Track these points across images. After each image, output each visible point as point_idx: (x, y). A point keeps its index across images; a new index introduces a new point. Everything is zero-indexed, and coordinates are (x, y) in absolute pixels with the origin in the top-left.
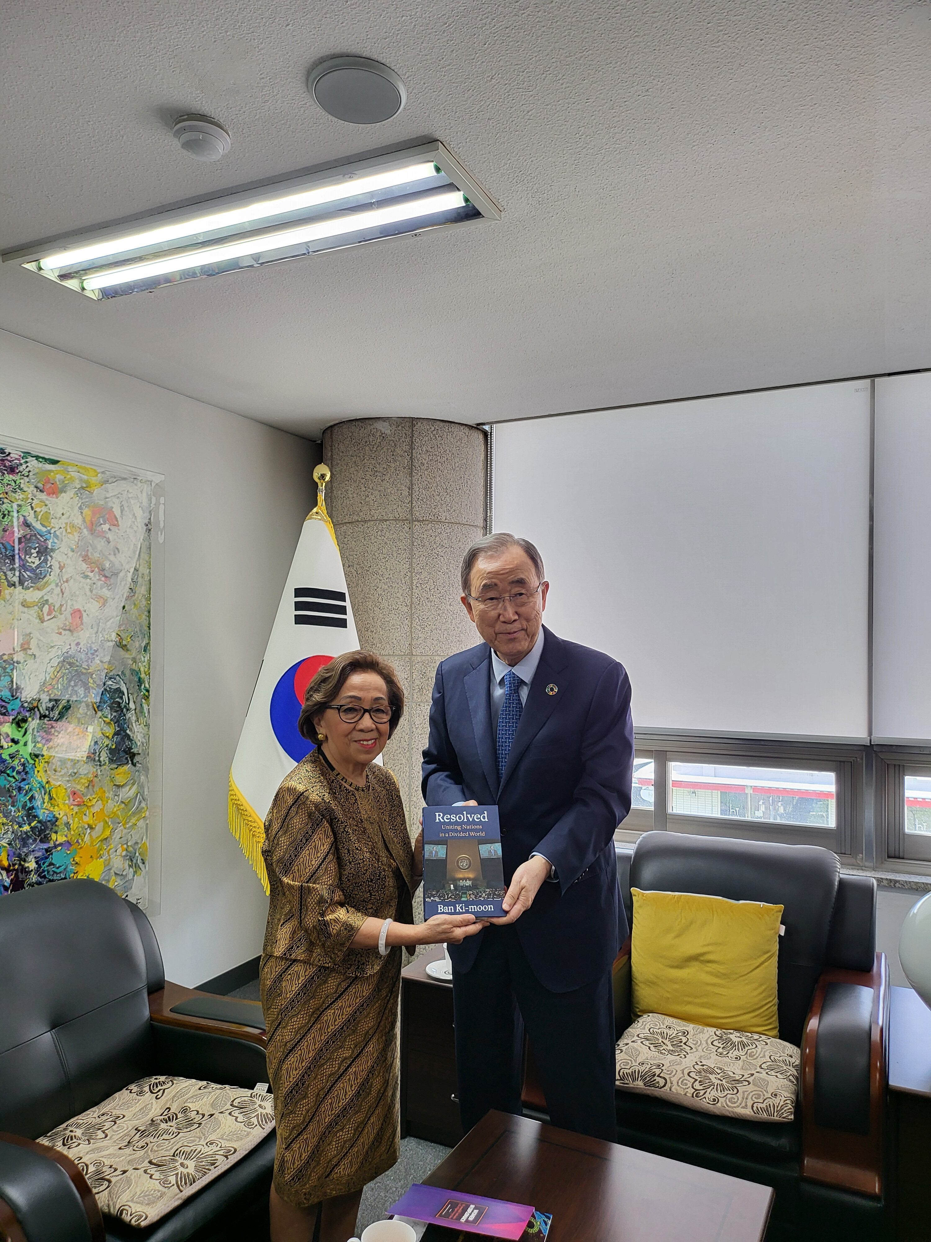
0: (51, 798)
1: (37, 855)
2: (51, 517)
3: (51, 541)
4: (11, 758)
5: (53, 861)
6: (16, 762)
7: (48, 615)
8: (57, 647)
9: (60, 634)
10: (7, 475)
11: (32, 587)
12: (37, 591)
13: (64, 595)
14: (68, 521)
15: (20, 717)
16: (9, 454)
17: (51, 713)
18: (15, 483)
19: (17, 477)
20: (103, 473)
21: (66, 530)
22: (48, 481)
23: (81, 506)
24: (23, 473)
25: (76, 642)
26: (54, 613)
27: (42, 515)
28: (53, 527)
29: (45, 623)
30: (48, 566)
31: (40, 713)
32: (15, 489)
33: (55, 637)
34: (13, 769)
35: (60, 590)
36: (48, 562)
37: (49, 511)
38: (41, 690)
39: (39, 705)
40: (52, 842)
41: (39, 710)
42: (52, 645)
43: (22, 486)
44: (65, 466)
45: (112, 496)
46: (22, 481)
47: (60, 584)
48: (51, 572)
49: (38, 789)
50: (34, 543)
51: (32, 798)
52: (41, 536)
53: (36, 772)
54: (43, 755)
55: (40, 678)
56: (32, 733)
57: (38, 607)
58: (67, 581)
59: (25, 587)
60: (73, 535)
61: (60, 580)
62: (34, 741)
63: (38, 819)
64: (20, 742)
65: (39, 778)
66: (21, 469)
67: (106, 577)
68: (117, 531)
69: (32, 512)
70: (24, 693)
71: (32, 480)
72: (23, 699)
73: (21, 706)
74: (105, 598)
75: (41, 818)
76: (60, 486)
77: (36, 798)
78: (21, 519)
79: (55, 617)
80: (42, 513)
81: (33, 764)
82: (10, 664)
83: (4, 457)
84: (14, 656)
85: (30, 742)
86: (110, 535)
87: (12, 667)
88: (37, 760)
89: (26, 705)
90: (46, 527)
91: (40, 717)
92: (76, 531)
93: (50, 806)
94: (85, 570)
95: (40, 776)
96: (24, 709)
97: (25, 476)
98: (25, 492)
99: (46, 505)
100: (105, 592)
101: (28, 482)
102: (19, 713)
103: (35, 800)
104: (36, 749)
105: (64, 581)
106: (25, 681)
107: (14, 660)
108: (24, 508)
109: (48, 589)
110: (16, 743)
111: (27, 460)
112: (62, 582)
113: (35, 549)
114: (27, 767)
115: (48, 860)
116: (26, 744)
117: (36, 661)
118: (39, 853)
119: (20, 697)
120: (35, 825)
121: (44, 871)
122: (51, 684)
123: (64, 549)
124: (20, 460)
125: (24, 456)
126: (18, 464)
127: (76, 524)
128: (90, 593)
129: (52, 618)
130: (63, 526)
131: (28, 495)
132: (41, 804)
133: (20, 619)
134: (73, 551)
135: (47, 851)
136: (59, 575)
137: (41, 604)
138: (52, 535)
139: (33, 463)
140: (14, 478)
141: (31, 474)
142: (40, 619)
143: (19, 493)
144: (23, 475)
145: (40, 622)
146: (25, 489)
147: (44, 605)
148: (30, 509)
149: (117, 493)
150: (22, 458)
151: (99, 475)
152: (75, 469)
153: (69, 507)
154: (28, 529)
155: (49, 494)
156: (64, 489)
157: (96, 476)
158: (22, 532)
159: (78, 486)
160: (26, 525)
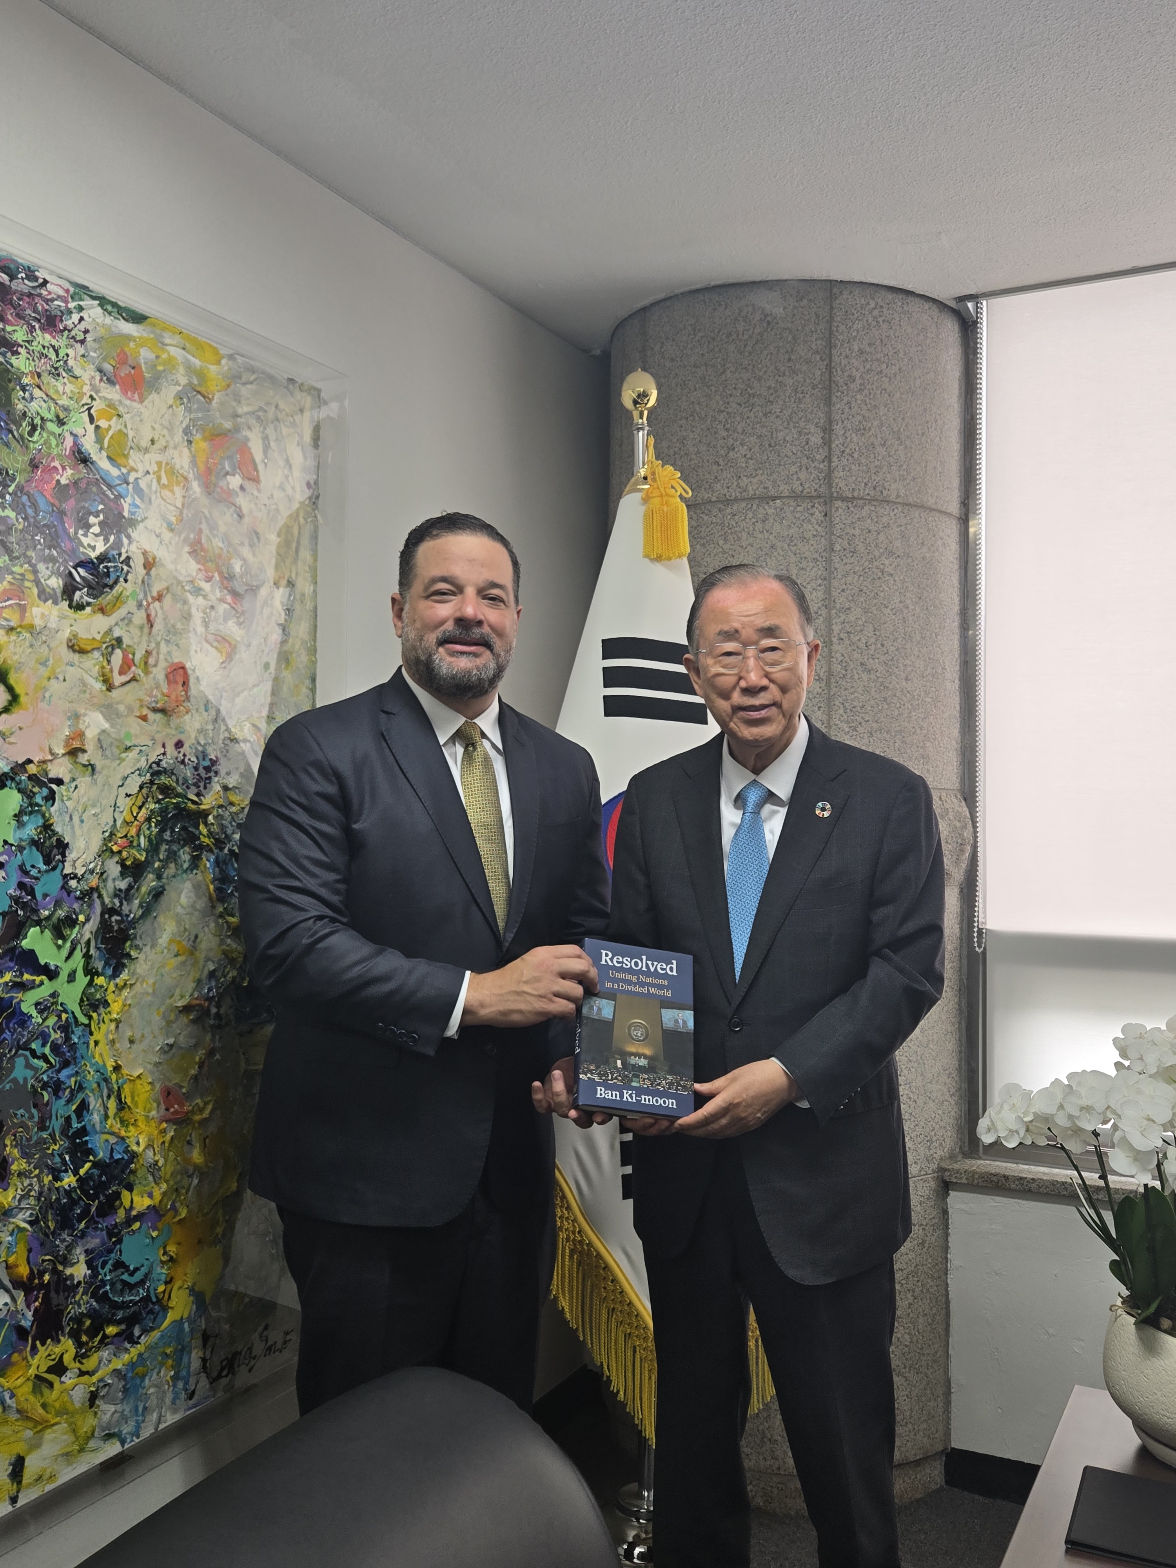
0: (122, 1106)
1: (90, 1246)
2: (130, 443)
3: (129, 500)
4: (40, 1012)
5: (123, 1258)
6: (51, 1021)
7: (121, 673)
8: (138, 749)
9: (144, 718)
10: (38, 331)
11: (89, 604)
12: (99, 616)
13: (155, 630)
14: (164, 459)
15: (60, 913)
16: (45, 282)
17: (125, 903)
18: (57, 355)
19: (61, 341)
20: (230, 357)
21: (159, 480)
22: (123, 359)
23: (188, 427)
24: (73, 333)
25: (175, 740)
26: (133, 668)
27: (111, 437)
28: (133, 469)
29: (115, 693)
30: (122, 559)
31: (103, 903)
32: (56, 369)
33: (134, 726)
34: (45, 1038)
35: (145, 616)
36: (123, 550)
37: (125, 431)
38: (106, 851)
39: (101, 885)
40: (121, 1213)
41: (100, 896)
42: (129, 744)
43: (71, 362)
44: (159, 330)
46: (71, 351)
47: (145, 603)
48: (128, 572)
49: (95, 1085)
50: (95, 500)
51: (83, 1107)
52: (110, 487)
53: (92, 1044)
54: (106, 1004)
55: (103, 821)
56: (84, 950)
57: (103, 655)
58: (159, 598)
59: (74, 603)
60: (172, 491)
61: (146, 595)
62: (90, 972)
63: (95, 1157)
64: (61, 972)
65: (97, 1058)
66: (69, 323)
67: (235, 594)
68: (256, 493)
69: (91, 428)
70: (71, 856)
71: (92, 354)
72: (68, 870)
73: (63, 887)
74: (233, 642)
75: (101, 1155)
76: (147, 375)
77: (91, 1107)
78: (69, 442)
79: (134, 679)
80: (111, 433)
81: (85, 1025)
82: (42, 784)
83: (33, 288)
84: (50, 766)
85: (80, 973)
86: (242, 501)
87: (45, 792)
88: (95, 1015)
89: (73, 883)
90: (118, 466)
91: (102, 914)
92: (178, 484)
93: (119, 1126)
94: (194, 574)
95: (101, 1055)
96: (69, 893)
97: (77, 342)
98: (76, 378)
99: (119, 415)
100: (232, 629)
101: (83, 356)
102: (58, 904)
103: (88, 1110)
104: (93, 990)
105: (153, 598)
106: (73, 827)
107: (50, 776)
108: (74, 416)
109: (122, 612)
110: (52, 974)
111: (81, 303)
112: (150, 600)
113: (97, 516)
114: (73, 1032)
115: (113, 1255)
116: (72, 978)
117: (96, 781)
118: (94, 1242)
119: (60, 865)
120: (87, 1173)
121: (103, 1283)
122: (126, 836)
123: (154, 522)
124: (67, 302)
125: (75, 293)
126: (62, 309)
127: (178, 467)
128: (203, 630)
129: (129, 682)
130: (154, 468)
131: (82, 387)
132: (101, 1122)
133: (65, 680)
134: (172, 530)
135: (110, 1234)
136: (143, 582)
137: (107, 647)
138: (131, 487)
139: (94, 313)
140: (54, 342)
141: (89, 338)
142: (105, 681)
143: (65, 380)
144: (73, 338)
145: (104, 688)
146: (78, 372)
147: (113, 649)
148: (87, 419)
149: (257, 408)
150: (72, 298)
151: (224, 361)
153: (164, 427)
154: (82, 466)
155: (124, 390)
156: (155, 384)
157: (219, 362)
158: (70, 472)
160: (80, 456)
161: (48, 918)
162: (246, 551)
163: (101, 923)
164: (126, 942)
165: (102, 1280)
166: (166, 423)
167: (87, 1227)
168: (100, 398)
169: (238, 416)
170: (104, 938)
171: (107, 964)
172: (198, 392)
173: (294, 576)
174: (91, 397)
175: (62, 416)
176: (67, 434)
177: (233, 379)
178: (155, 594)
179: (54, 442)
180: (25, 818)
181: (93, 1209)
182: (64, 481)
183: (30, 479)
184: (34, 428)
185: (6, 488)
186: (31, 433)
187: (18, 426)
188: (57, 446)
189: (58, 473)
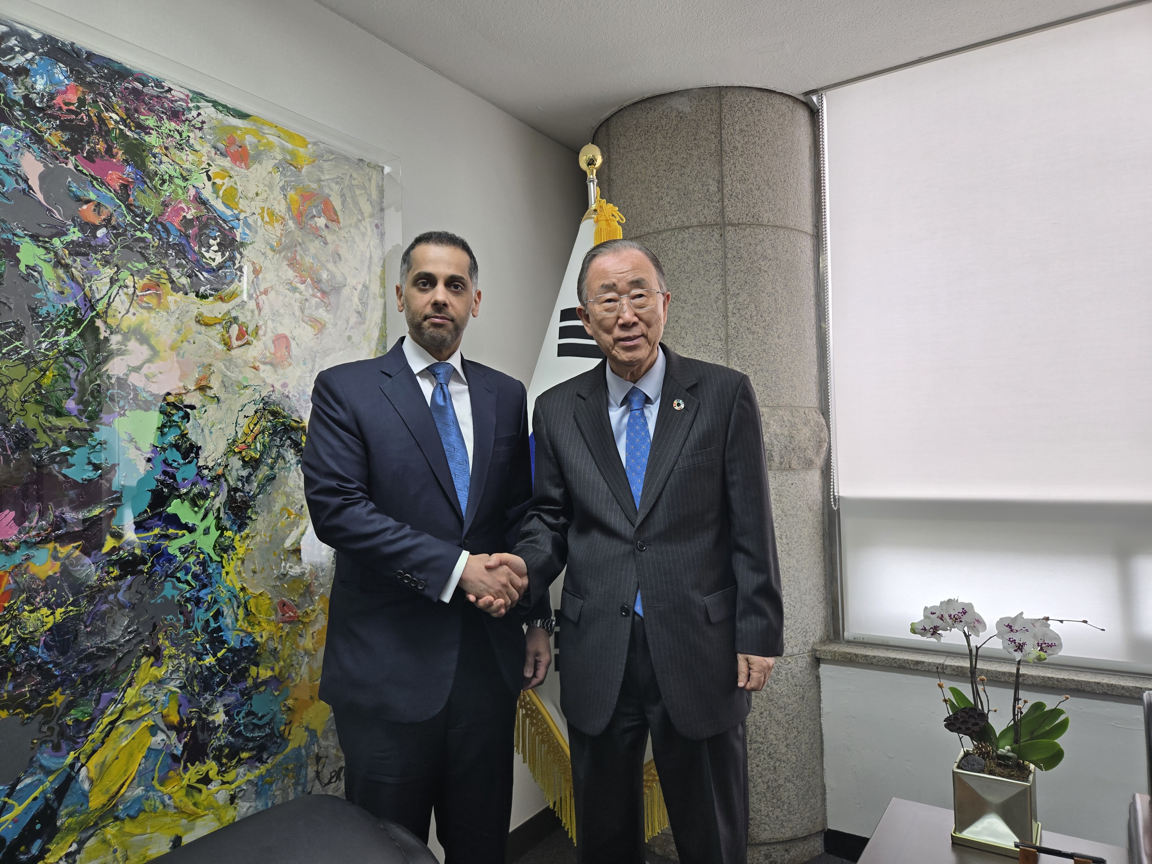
0: (248, 614)
1: (227, 702)
2: (239, 195)
3: (240, 231)
4: (183, 553)
5: (253, 710)
6: (192, 559)
7: (237, 339)
8: (253, 388)
9: (256, 368)
10: (165, 119)
11: (211, 295)
12: (220, 303)
13: (263, 313)
14: (266, 205)
15: (195, 490)
16: (170, 90)
17: (246, 485)
18: (181, 136)
19: (184, 128)
20: (315, 144)
21: (263, 220)
22: (232, 142)
23: (284, 186)
24: (193, 123)
25: (281, 382)
26: (246, 337)
27: (226, 191)
28: (242, 212)
29: (233, 352)
30: (236, 267)
31: (229, 485)
32: (180, 145)
33: (248, 372)
34: (187, 570)
35: (255, 304)
36: (237, 262)
37: (235, 186)
38: (230, 451)
39: (227, 473)
40: (250, 681)
41: (226, 480)
42: (246, 384)
43: (191, 141)
44: (259, 125)
45: (328, 180)
46: (191, 135)
47: (254, 295)
49: (227, 600)
50: (213, 230)
51: (218, 614)
52: (225, 221)
53: (224, 574)
54: (234, 548)
55: (228, 433)
56: (216, 515)
57: (223, 327)
58: (266, 292)
59: (200, 294)
60: (273, 226)
61: (255, 291)
62: (220, 527)
63: (228, 645)
64: (198, 529)
65: (228, 583)
66: (190, 116)
67: (324, 293)
68: (337, 230)
69: (209, 184)
70: (203, 455)
71: (208, 137)
72: (201, 463)
73: (197, 474)
74: (323, 322)
75: (232, 644)
76: (252, 152)
77: (225, 614)
78: (192, 192)
79: (248, 343)
80: (224, 188)
81: (218, 562)
82: (178, 409)
83: (161, 92)
84: (184, 397)
85: (213, 529)
86: (327, 234)
87: (181, 413)
88: (225, 555)
89: (206, 472)
90: (231, 209)
91: (229, 492)
92: (277, 221)
93: (246, 625)
94: (292, 279)
95: (231, 580)
96: (202, 478)
97: (196, 128)
98: (196, 151)
99: (230, 176)
100: (322, 314)
101: (201, 138)
102: (194, 484)
103: (223, 616)
104: (223, 540)
105: (260, 293)
106: (204, 436)
107: (186, 403)
108: (195, 175)
109: (237, 301)
110: (191, 530)
111: (199, 104)
112: (258, 294)
113: (215, 239)
114: (209, 566)
115: (245, 707)
116: (206, 531)
117: (220, 407)
118: (230, 699)
119: (195, 460)
120: (223, 655)
121: (238, 725)
122: (244, 442)
123: (260, 244)
124: (187, 103)
125: (193, 97)
126: (184, 107)
127: (276, 211)
128: (301, 314)
129: (244, 345)
130: (258, 211)
131: (201, 157)
132: (233, 623)
133: (194, 343)
134: (274, 251)
135: (242, 694)
136: (253, 282)
137: (226, 323)
138: (241, 222)
139: (208, 111)
140: (178, 128)
141: (205, 126)
142: (225, 344)
143: (188, 152)
144: (193, 126)
145: (225, 349)
146: (197, 147)
147: (231, 324)
148: (206, 178)
149: (336, 177)
150: (191, 100)
151: (309, 146)
152: (273, 131)
153: (266, 185)
154: (203, 207)
155: (234, 160)
156: (258, 158)
157: (306, 146)
158: (193, 211)
159: (279, 157)
160: (200, 201)
161: (187, 494)
162: (330, 266)
163: (228, 497)
164: (248, 509)
165: (237, 723)
166: (267, 183)
167: (224, 690)
168: (215, 165)
169: (322, 181)
170: (231, 506)
171: (234, 523)
172: (291, 164)
173: (367, 283)
174: (209, 164)
175: (184, 174)
176: (191, 187)
177: (317, 157)
178: (262, 290)
179: (180, 191)
180: (166, 430)
181: (229, 679)
182: (189, 217)
183: (162, 214)
184: (164, 182)
185: (144, 219)
186: (161, 185)
187: (152, 180)
188: (183, 194)
189: (184, 211)
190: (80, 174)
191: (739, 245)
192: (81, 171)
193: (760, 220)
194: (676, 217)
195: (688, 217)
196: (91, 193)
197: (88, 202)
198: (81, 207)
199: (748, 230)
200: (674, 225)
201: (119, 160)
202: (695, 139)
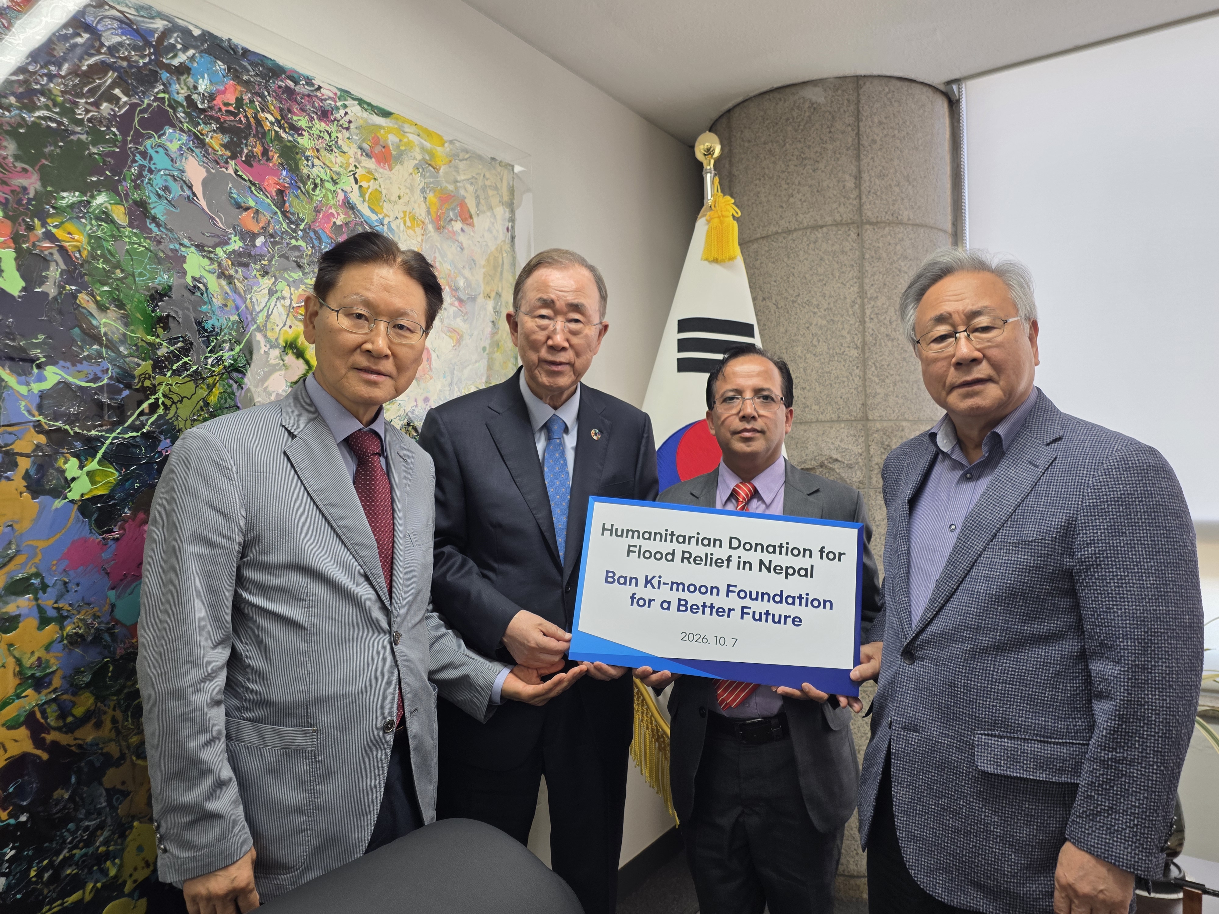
2: (384, 198)
10: (316, 121)
14: (408, 209)
16: (319, 88)
18: (330, 137)
19: (333, 128)
20: (451, 142)
21: (405, 223)
22: (376, 141)
23: (423, 188)
24: (341, 123)
27: (370, 193)
28: (387, 216)
32: (330, 146)
37: (379, 188)
43: (340, 142)
44: (400, 124)
45: (463, 180)
46: (339, 135)
60: (414, 231)
66: (338, 116)
67: (461, 300)
68: (472, 234)
69: (356, 187)
71: (355, 137)
74: (461, 333)
76: (394, 153)
78: (341, 196)
80: (370, 191)
83: (311, 91)
86: (462, 238)
90: (377, 214)
92: (418, 225)
97: (344, 128)
98: (344, 153)
99: (375, 179)
100: (460, 324)
101: (348, 138)
108: (344, 179)
111: (346, 103)
124: (335, 102)
125: (341, 96)
126: (332, 106)
127: (417, 215)
130: (400, 215)
131: (349, 160)
138: (386, 226)
139: (355, 109)
140: (327, 128)
141: (352, 126)
144: (341, 126)
146: (345, 148)
148: (353, 181)
149: (470, 176)
150: (339, 99)
151: (446, 145)
152: (413, 129)
153: (407, 188)
154: (351, 212)
155: (378, 162)
156: (399, 158)
157: (443, 145)
158: (342, 216)
159: (419, 157)
160: (349, 206)
162: (466, 273)
166: (409, 186)
168: (361, 166)
169: (457, 182)
172: (430, 165)
173: (500, 290)
174: (355, 166)
175: (334, 177)
176: (340, 191)
177: (453, 157)
179: (330, 196)
182: (339, 223)
183: (314, 221)
184: (316, 186)
185: (298, 225)
186: (314, 189)
187: (305, 184)
188: (333, 198)
189: (334, 217)
190: (240, 180)
191: (877, 245)
192: (240, 177)
193: (900, 218)
194: (808, 216)
195: (822, 216)
196: (250, 199)
197: (247, 209)
198: (241, 215)
199: (887, 229)
200: (805, 224)
201: (274, 165)
202: (830, 132)
